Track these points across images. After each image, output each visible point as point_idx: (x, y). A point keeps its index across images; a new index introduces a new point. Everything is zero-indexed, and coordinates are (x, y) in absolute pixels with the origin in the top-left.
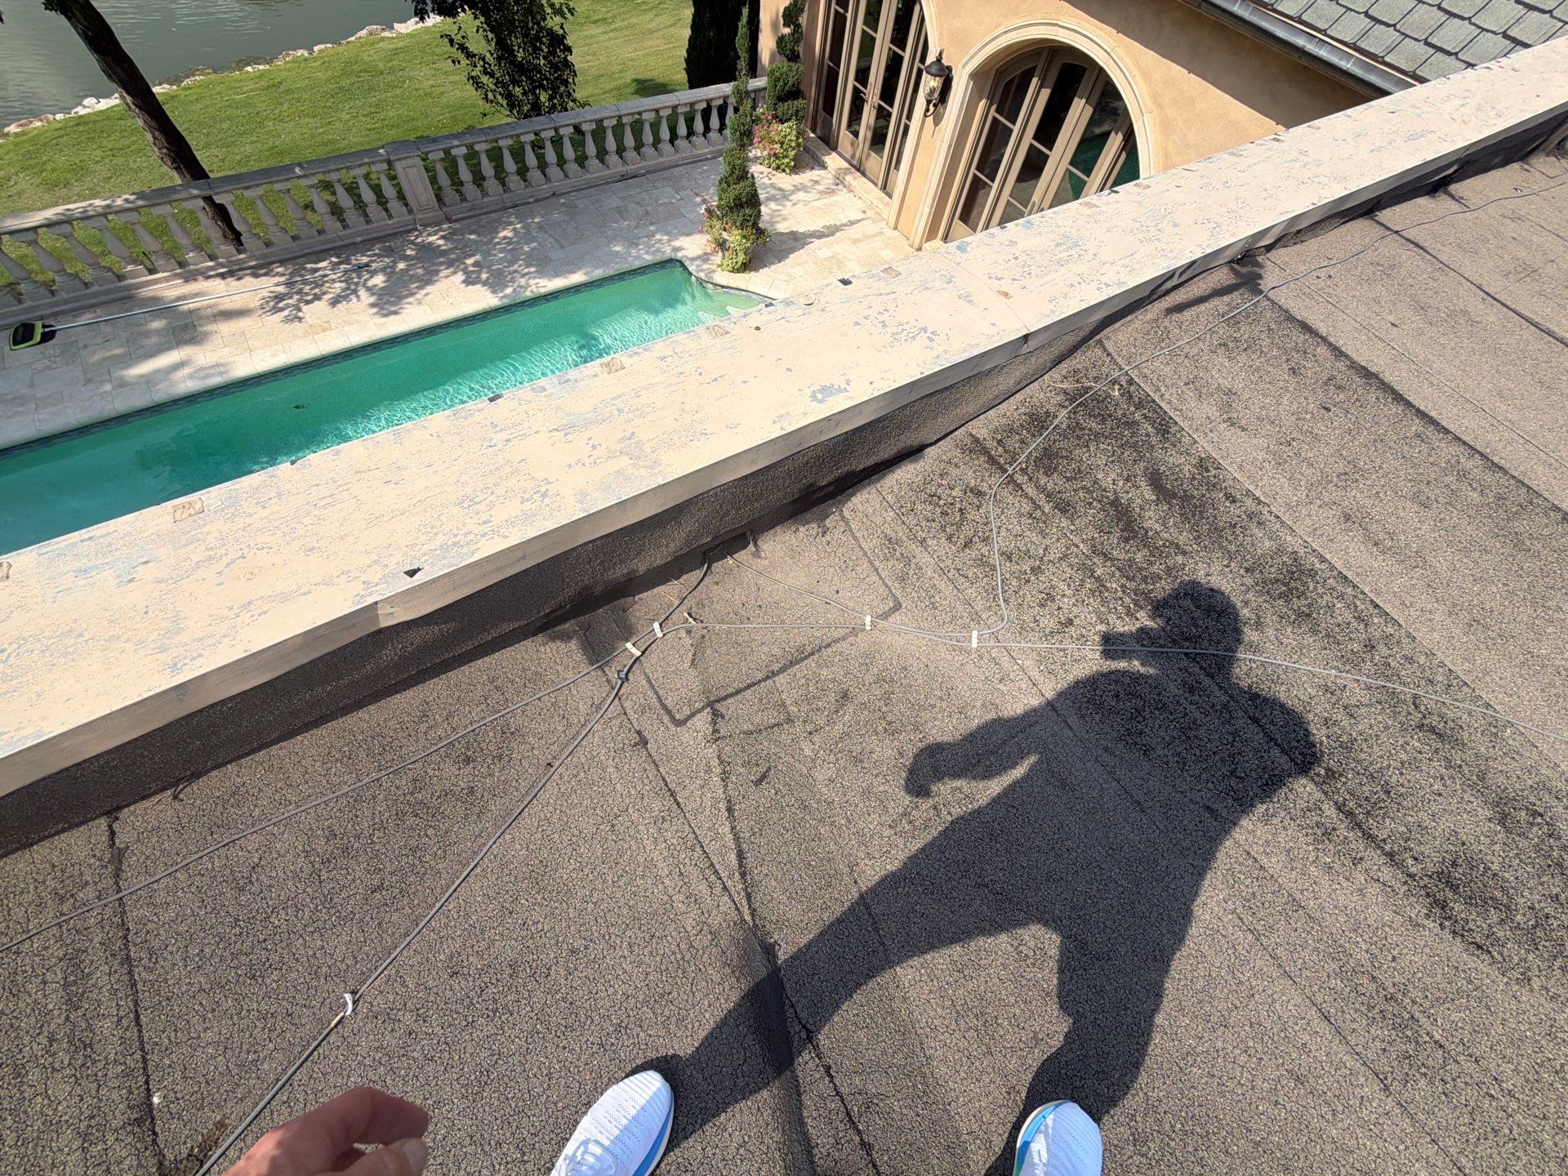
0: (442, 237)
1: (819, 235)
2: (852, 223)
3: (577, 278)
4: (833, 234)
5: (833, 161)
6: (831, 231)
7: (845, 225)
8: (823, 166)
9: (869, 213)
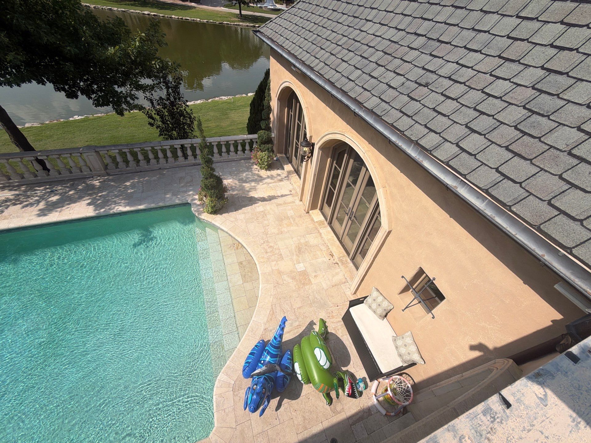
0: (99, 182)
1: (263, 200)
2: (282, 196)
3: (141, 207)
4: (270, 200)
5: (288, 167)
6: (271, 198)
7: (279, 196)
8: (283, 169)
9: (293, 192)
